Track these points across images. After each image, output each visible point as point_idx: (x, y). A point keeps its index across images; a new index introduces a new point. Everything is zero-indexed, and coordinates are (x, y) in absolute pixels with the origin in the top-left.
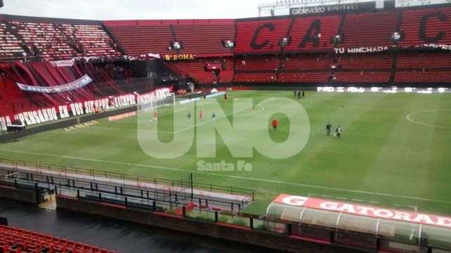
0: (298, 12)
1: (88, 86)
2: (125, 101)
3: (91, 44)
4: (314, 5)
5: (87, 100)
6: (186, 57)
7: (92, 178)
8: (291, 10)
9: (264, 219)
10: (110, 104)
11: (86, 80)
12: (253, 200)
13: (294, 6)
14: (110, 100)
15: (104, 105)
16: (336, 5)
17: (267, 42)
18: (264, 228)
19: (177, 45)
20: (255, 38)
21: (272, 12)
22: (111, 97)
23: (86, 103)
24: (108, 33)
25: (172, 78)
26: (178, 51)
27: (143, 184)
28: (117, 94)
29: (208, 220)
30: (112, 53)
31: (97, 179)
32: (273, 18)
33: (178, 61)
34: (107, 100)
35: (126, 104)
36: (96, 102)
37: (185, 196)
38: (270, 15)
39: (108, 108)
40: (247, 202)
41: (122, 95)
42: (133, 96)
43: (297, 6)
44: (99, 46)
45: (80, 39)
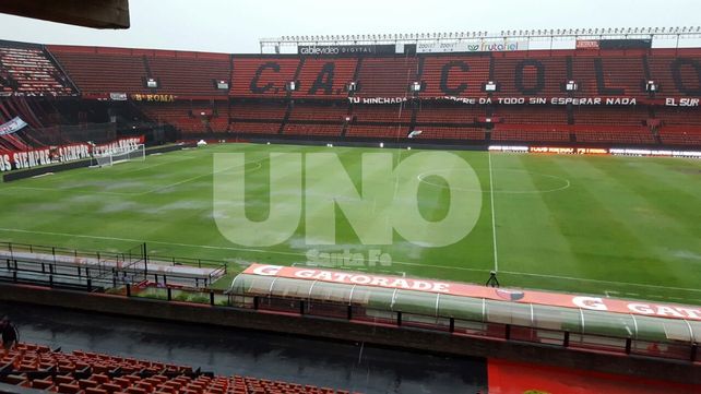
0: (308, 51)
1: (19, 132)
2: (74, 153)
3: (28, 75)
4: (326, 44)
5: (18, 150)
6: (164, 98)
7: (9, 254)
8: (300, 48)
9: (228, 294)
10: (51, 157)
11: (18, 124)
12: (226, 273)
13: (304, 44)
14: (51, 151)
15: (42, 158)
16: (351, 46)
17: (270, 85)
18: (229, 304)
19: (152, 83)
20: (256, 80)
21: (277, 48)
22: (53, 148)
23: (15, 155)
24: (53, 62)
25: (144, 125)
26: (153, 91)
27: (82, 260)
28: (63, 144)
29: (160, 298)
30: (57, 90)
31: (17, 254)
32: (278, 56)
33: (153, 102)
34: (47, 151)
35: (75, 158)
36: (31, 154)
37: (136, 272)
38: (274, 53)
39: (49, 162)
40: (216, 277)
41: (71, 145)
42: (87, 147)
43: (307, 44)
44: (39, 78)
45: (10, 68)
